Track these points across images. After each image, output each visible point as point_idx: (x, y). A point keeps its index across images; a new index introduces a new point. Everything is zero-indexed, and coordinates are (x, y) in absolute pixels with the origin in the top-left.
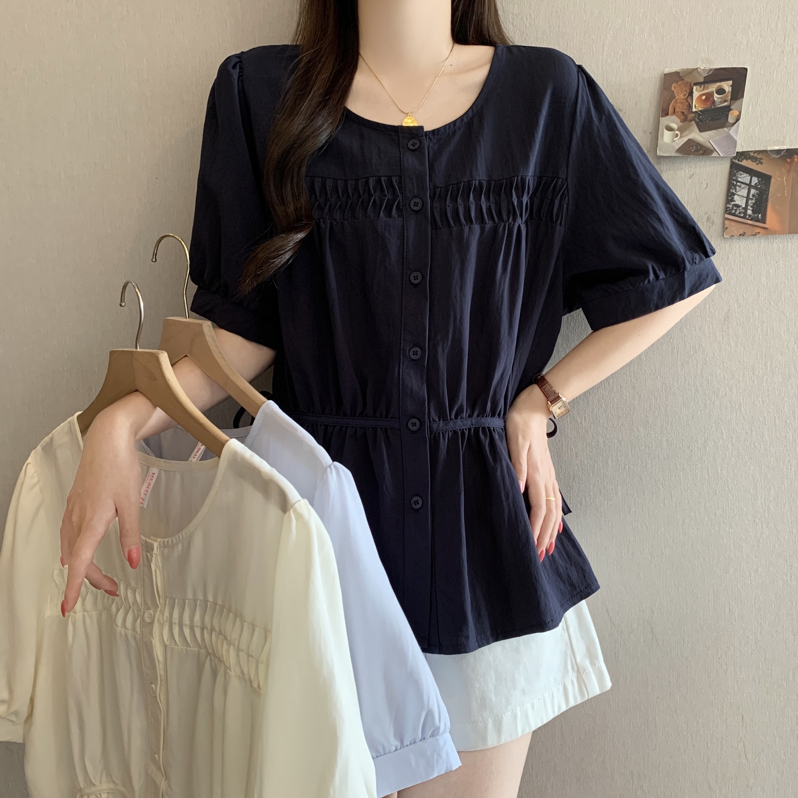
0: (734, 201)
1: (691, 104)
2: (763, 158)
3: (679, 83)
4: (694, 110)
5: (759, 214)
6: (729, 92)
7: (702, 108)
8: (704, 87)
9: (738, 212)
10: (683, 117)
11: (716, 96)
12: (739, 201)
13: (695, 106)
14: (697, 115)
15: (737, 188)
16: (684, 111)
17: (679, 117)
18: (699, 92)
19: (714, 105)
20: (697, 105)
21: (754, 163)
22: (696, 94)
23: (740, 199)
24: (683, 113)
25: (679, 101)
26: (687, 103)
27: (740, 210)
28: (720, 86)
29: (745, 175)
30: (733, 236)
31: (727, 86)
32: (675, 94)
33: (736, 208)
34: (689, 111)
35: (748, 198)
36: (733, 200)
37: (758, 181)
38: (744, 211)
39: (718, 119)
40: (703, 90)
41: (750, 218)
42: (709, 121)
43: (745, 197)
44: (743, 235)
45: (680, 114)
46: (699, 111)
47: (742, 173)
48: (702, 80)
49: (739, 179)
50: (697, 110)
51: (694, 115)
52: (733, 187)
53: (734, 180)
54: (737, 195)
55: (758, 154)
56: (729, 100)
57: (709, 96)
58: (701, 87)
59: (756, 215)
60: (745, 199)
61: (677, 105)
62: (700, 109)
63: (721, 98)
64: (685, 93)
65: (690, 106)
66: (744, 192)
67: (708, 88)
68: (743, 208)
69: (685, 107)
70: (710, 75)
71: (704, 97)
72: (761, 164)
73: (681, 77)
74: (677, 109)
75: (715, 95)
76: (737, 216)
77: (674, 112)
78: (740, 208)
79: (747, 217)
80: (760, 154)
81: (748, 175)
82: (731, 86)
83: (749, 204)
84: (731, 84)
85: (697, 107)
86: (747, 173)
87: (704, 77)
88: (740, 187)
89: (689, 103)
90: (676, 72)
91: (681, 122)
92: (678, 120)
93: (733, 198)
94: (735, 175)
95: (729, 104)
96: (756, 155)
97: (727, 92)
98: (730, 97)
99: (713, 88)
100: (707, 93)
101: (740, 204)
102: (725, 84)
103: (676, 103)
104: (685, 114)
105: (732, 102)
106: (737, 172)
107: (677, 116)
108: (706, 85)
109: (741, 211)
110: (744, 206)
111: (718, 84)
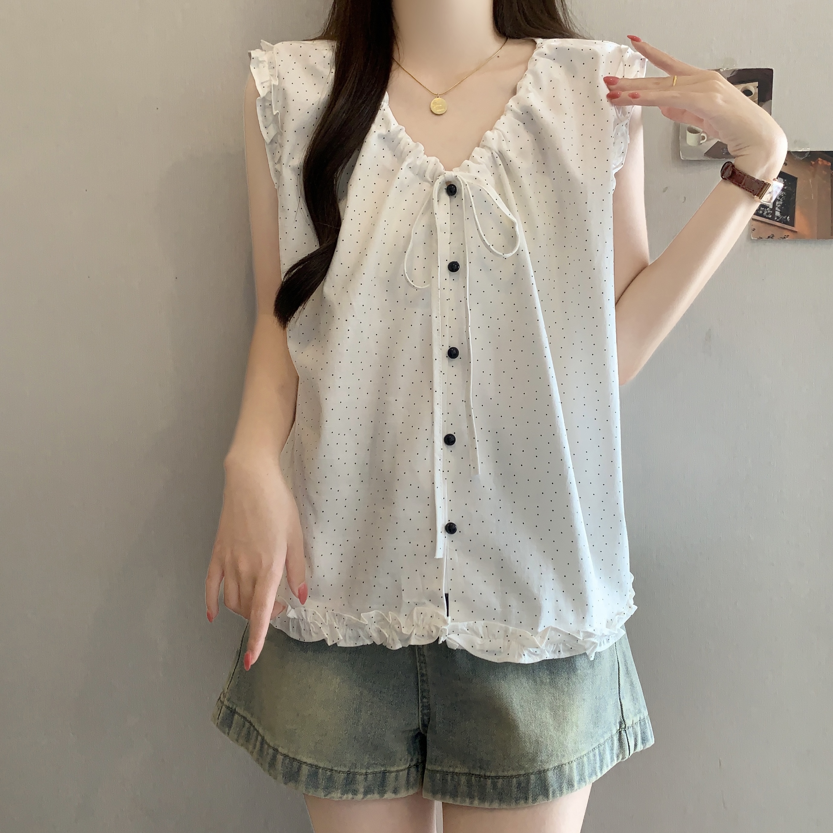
5: (787, 217)
9: (766, 213)
27: (767, 211)
30: (761, 238)
33: (763, 209)
38: (771, 212)
41: (778, 220)
44: (772, 238)
59: (784, 217)
68: (771, 209)
76: (765, 217)
78: (768, 209)
79: (776, 218)
83: (777, 205)
109: (769, 212)
110: (771, 207)
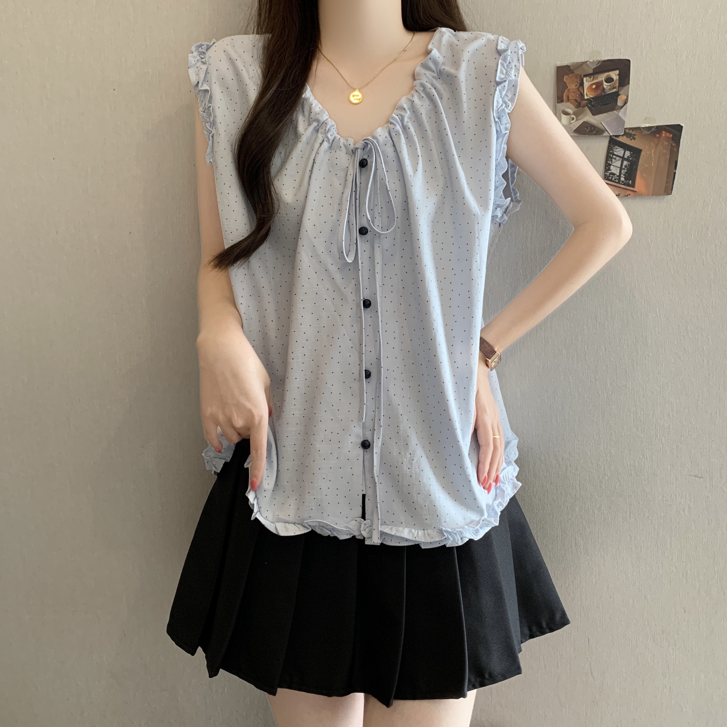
0: (611, 170)
1: (583, 93)
2: (636, 134)
3: (570, 75)
4: (586, 97)
5: (630, 180)
6: (616, 80)
7: (592, 95)
8: (594, 77)
9: (614, 178)
10: (577, 104)
11: (605, 85)
12: (615, 170)
13: (587, 94)
14: (589, 101)
15: (613, 160)
16: (577, 99)
17: (573, 104)
18: (589, 82)
19: (604, 92)
20: (588, 94)
21: (628, 138)
22: (587, 83)
23: (615, 169)
24: (576, 100)
25: (571, 91)
26: (579, 93)
28: (608, 75)
29: (620, 149)
31: (614, 75)
32: (567, 84)
33: (612, 176)
34: (581, 99)
35: (621, 169)
36: (609, 169)
37: (630, 154)
38: (618, 178)
39: (608, 104)
40: (593, 80)
41: (623, 183)
42: (600, 106)
43: (619, 167)
45: (574, 101)
46: (591, 98)
47: (617, 147)
48: (592, 72)
49: (615, 153)
50: (589, 98)
51: (586, 102)
52: (610, 160)
53: (611, 153)
54: (613, 165)
55: (633, 131)
56: (617, 87)
57: (599, 85)
58: (590, 78)
59: (627, 181)
60: (619, 169)
61: (570, 94)
62: (591, 96)
63: (610, 86)
64: (576, 84)
65: (582, 95)
66: (618, 164)
67: (597, 78)
68: (618, 176)
69: (578, 96)
70: (598, 66)
71: (594, 86)
72: (634, 140)
73: (571, 70)
74: (571, 98)
75: (604, 83)
76: (613, 182)
77: (568, 100)
78: (616, 176)
79: (621, 182)
80: (634, 130)
81: (622, 149)
82: (618, 75)
83: (622, 173)
84: (618, 73)
85: (588, 95)
86: (621, 148)
87: (593, 69)
88: (615, 159)
89: (581, 93)
90: (567, 66)
91: (576, 108)
92: (572, 106)
93: (609, 168)
94: (612, 149)
95: (617, 91)
96: (631, 132)
97: (615, 80)
98: (618, 85)
99: (602, 77)
100: (597, 82)
101: (615, 173)
102: (614, 73)
103: (569, 92)
104: (578, 101)
105: (620, 88)
106: (614, 147)
107: (571, 103)
108: (596, 76)
109: (616, 178)
110: (618, 174)
111: (606, 74)
